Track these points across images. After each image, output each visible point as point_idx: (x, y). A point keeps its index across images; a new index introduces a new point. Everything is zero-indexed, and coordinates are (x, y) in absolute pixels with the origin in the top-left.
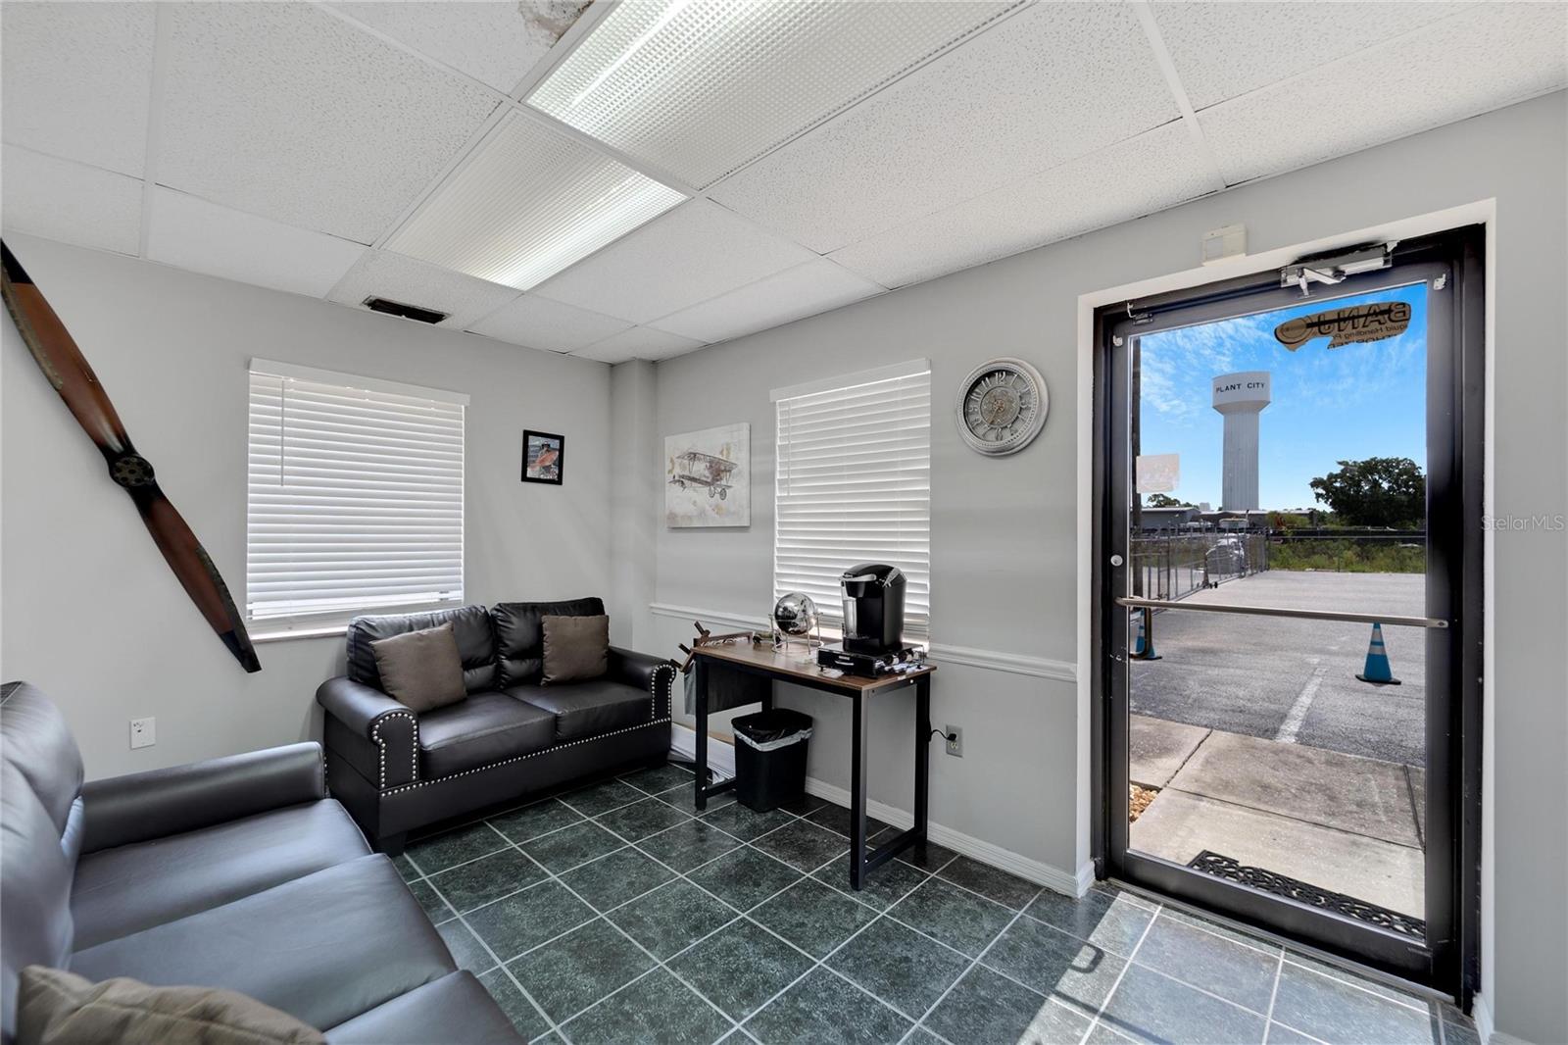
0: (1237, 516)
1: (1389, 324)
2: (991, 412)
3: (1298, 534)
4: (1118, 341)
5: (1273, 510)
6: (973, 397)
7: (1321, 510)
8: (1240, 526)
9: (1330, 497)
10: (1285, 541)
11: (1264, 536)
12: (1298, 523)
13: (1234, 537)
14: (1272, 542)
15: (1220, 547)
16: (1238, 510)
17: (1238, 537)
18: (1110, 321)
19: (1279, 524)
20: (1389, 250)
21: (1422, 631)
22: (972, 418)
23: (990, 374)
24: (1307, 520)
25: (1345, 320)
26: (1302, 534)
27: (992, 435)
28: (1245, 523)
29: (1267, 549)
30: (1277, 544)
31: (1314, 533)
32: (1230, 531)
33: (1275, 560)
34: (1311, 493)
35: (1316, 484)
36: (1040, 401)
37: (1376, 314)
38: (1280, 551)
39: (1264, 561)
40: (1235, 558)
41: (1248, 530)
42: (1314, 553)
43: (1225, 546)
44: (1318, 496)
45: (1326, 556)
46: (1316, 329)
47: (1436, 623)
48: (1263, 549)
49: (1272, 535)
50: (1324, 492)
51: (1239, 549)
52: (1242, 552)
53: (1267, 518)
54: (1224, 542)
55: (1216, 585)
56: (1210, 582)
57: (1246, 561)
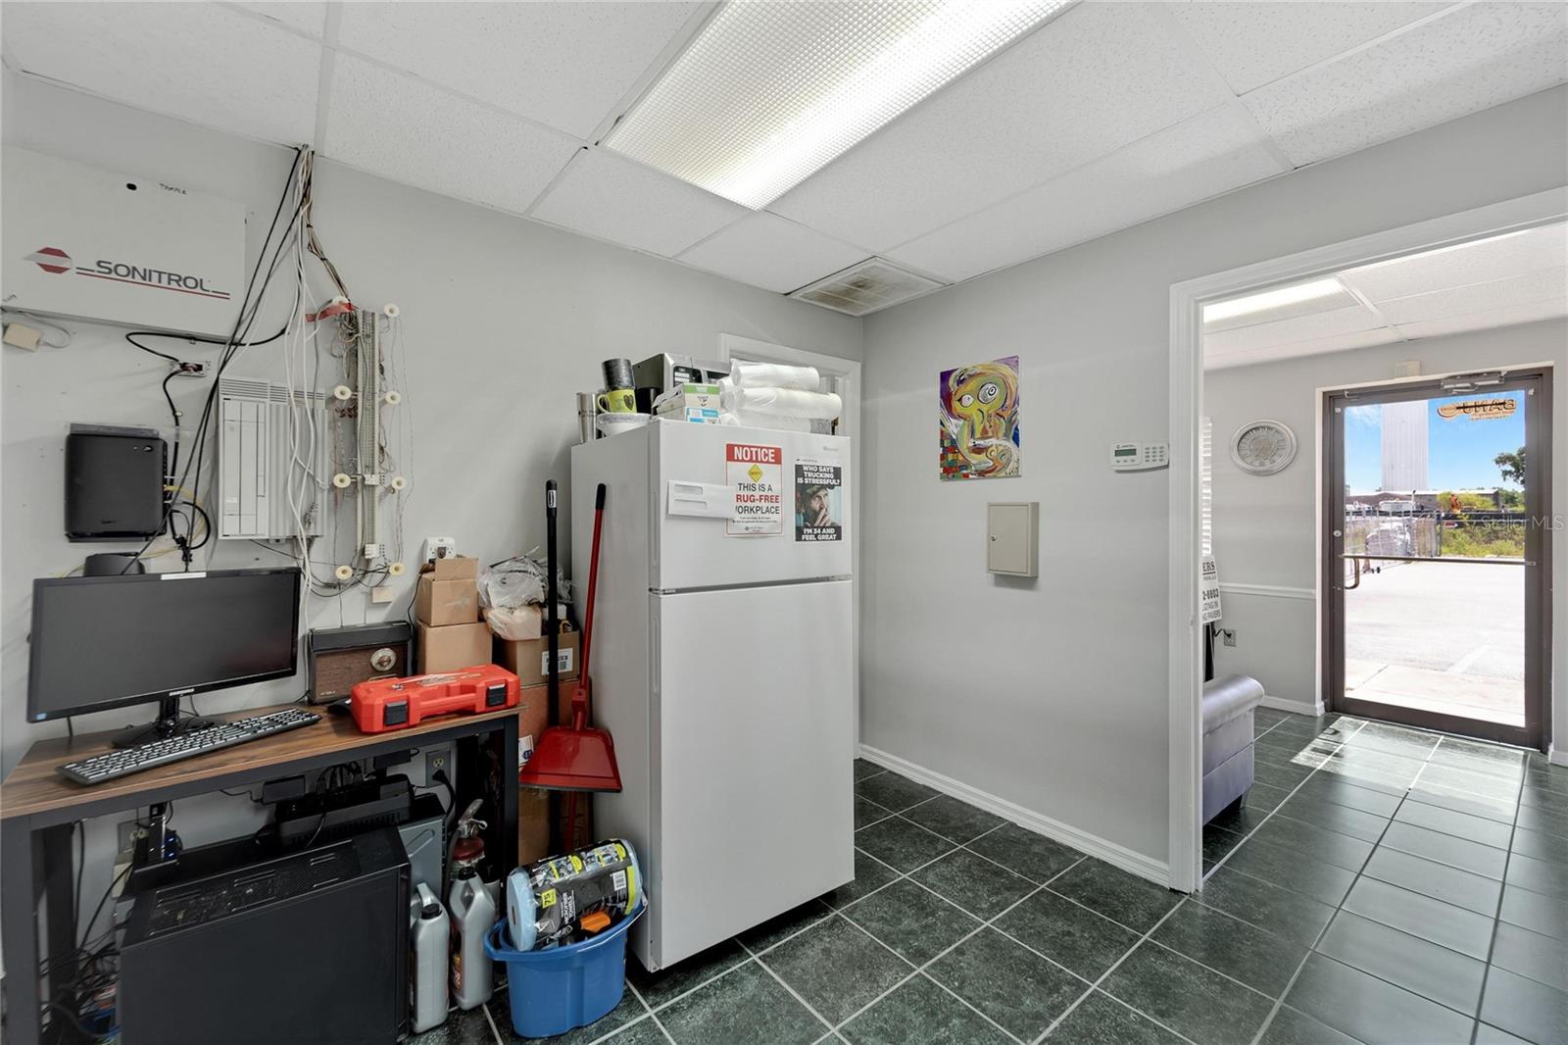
0: (1401, 498)
1: (1504, 410)
2: (1257, 450)
3: (1478, 517)
4: (1338, 410)
5: (1447, 491)
6: (1243, 440)
7: (1510, 490)
8: (1405, 508)
9: (1521, 475)
10: (1461, 525)
11: (1434, 520)
12: (1478, 506)
13: (1397, 521)
14: (1444, 527)
15: (1382, 531)
16: (1401, 490)
17: (1403, 521)
18: (1333, 401)
19: (1453, 506)
20: (1503, 375)
21: (1523, 567)
22: (1243, 453)
23: (1257, 429)
24: (1490, 501)
25: (1479, 406)
26: (1479, 518)
27: (1257, 463)
28: (1411, 506)
29: (1439, 534)
30: (1448, 529)
31: (1498, 516)
32: (1394, 514)
33: (1448, 546)
34: (1498, 470)
35: (1501, 460)
36: (1292, 443)
37: (1496, 404)
38: (1454, 536)
39: (1434, 545)
40: (1399, 543)
41: (1416, 513)
42: (1497, 538)
43: (1387, 531)
44: (1506, 473)
45: (1513, 542)
46: (1462, 410)
47: (1529, 563)
48: (1433, 534)
49: (1444, 518)
50: (1513, 469)
51: (1405, 534)
52: (1408, 537)
53: (1438, 499)
54: (1386, 526)
55: (1378, 570)
56: (1372, 567)
57: (1412, 546)
